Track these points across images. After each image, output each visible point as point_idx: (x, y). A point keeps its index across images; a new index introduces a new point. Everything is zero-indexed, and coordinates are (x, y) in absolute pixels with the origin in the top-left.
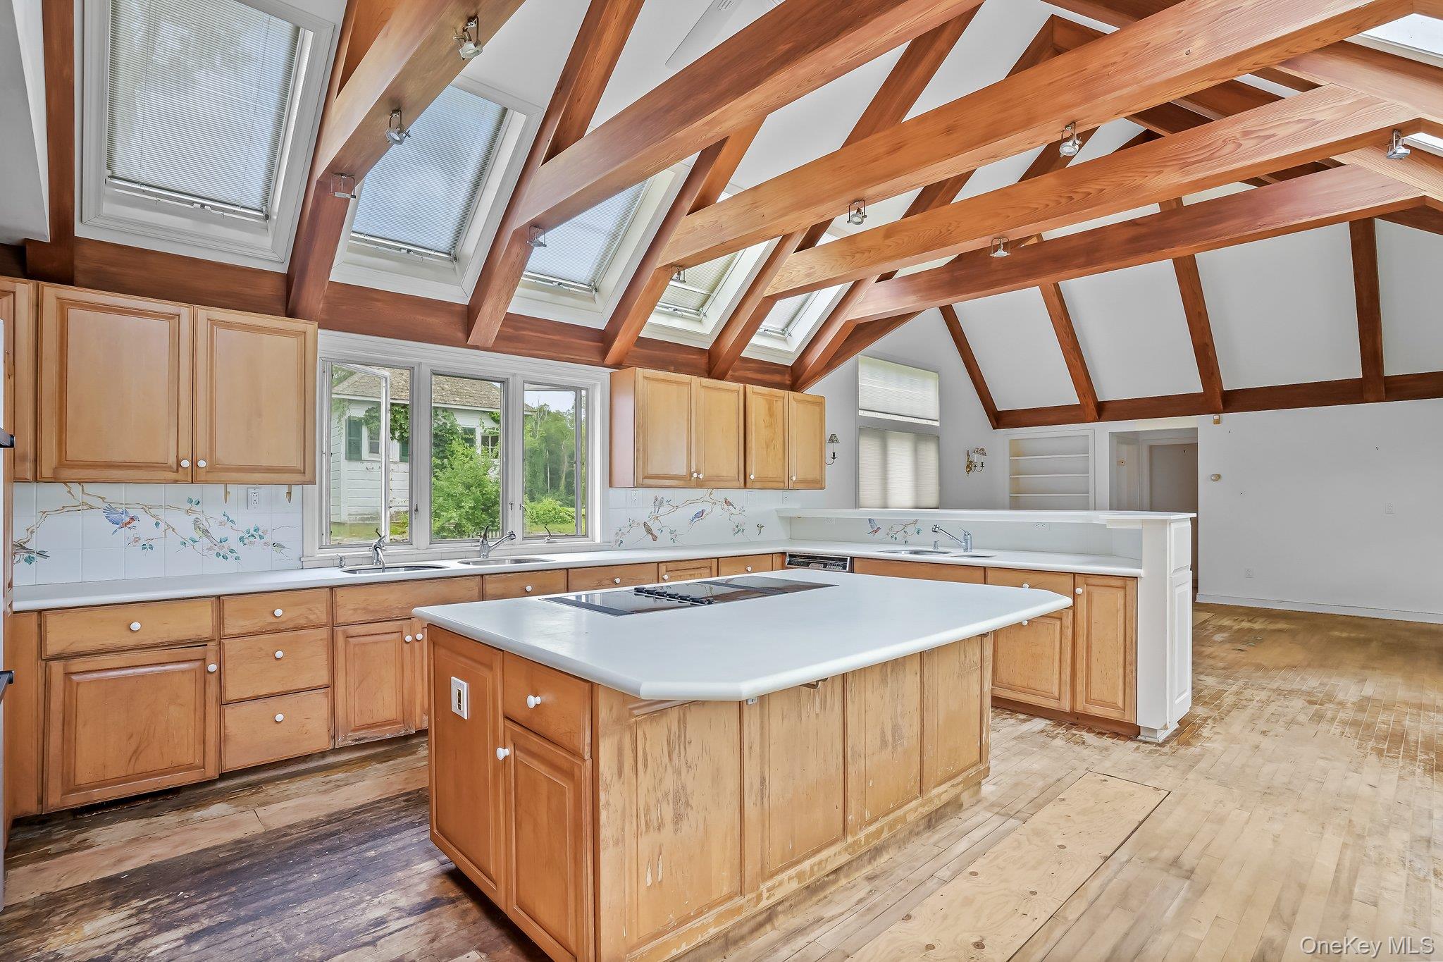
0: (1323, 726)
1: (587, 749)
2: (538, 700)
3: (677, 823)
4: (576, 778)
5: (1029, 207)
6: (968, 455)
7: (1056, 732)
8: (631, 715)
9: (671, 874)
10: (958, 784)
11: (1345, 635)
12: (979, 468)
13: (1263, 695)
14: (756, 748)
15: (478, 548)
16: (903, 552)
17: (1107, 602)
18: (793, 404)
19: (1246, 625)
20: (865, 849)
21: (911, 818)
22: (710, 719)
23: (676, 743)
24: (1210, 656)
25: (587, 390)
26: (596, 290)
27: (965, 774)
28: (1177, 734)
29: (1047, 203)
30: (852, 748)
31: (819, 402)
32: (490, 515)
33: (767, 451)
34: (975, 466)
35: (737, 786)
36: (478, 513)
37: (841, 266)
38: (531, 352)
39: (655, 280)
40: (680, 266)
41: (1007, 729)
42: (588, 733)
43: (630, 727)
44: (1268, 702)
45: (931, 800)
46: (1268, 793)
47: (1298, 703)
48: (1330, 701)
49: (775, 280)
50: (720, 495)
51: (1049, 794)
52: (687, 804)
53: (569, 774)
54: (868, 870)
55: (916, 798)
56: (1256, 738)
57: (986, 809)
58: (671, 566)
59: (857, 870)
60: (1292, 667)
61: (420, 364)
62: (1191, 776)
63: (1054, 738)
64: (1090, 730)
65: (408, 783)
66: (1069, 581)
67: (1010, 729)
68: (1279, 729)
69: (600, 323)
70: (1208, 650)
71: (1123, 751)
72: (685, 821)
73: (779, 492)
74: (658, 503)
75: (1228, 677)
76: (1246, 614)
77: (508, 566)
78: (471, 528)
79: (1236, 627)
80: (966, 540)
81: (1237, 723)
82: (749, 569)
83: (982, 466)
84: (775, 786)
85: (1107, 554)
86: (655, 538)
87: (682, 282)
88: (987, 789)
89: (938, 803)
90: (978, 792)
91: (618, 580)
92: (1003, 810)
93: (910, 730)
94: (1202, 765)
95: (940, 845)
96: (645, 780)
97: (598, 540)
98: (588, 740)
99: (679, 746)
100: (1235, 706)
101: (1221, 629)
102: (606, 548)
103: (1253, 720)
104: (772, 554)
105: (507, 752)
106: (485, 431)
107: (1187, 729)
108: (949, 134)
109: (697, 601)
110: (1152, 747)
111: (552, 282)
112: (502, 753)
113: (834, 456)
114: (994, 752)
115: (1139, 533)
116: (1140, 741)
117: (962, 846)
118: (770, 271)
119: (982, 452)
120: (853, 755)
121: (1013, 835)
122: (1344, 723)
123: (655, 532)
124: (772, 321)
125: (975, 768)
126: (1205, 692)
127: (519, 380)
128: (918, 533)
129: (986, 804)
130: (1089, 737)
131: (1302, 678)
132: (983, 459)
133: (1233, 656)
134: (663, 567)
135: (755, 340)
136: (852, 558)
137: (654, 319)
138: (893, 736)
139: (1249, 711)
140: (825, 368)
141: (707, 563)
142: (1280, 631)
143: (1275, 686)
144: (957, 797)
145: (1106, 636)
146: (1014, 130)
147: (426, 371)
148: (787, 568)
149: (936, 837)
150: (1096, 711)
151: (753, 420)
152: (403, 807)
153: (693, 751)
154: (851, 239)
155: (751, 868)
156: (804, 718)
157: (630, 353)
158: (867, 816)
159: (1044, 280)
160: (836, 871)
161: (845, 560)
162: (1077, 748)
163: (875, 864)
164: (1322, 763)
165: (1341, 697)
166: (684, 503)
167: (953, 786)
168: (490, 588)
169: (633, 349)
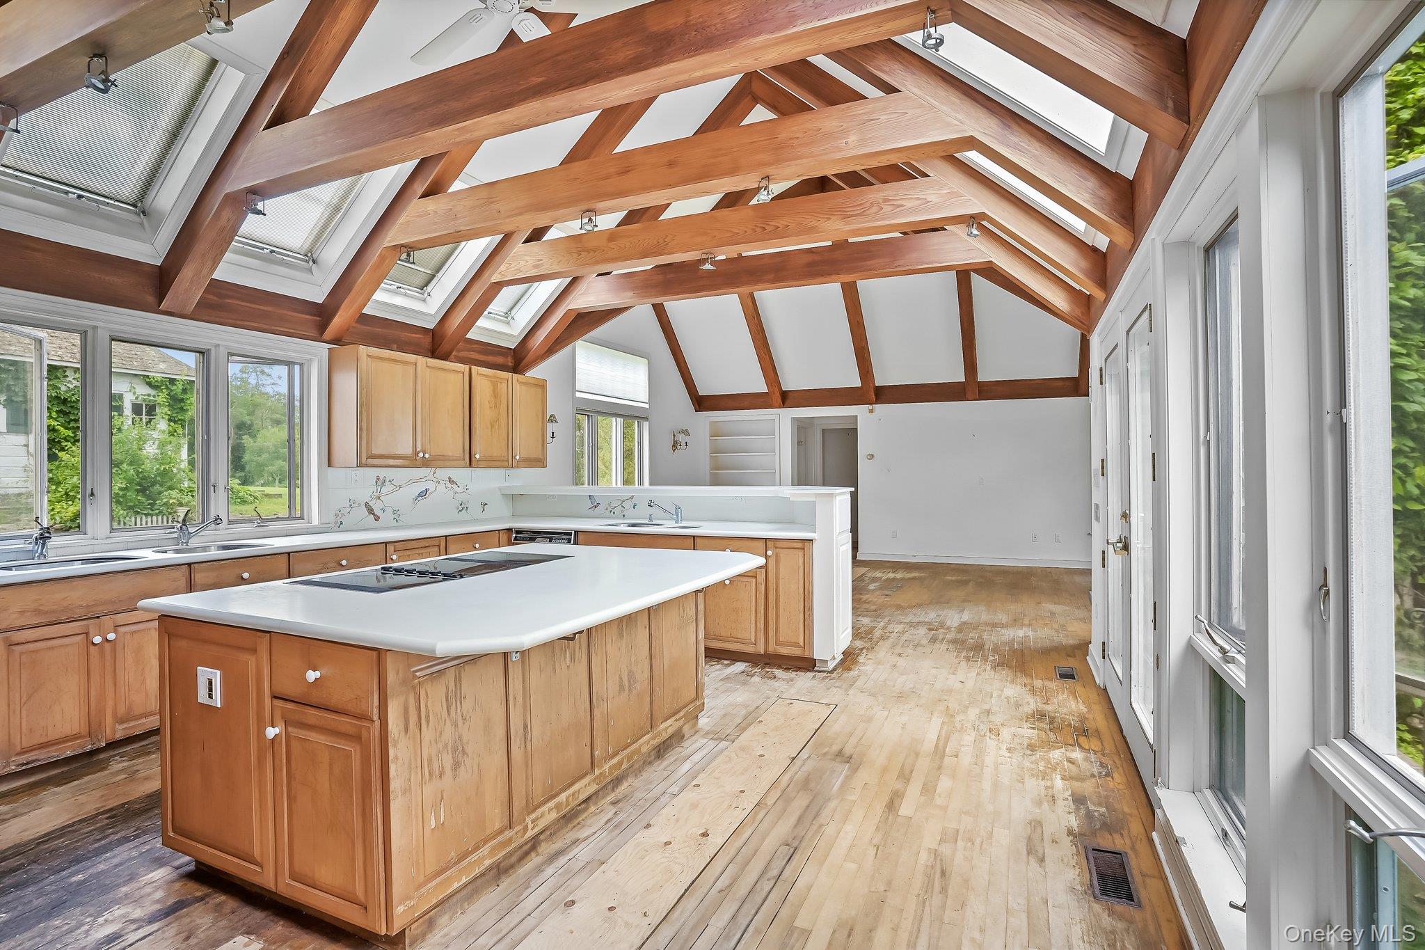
0: (937, 645)
1: (376, 711)
2: (318, 674)
3: (455, 770)
4: (363, 739)
5: (732, 231)
6: (674, 435)
7: (753, 672)
8: (415, 677)
9: (452, 815)
10: (680, 719)
11: (954, 578)
12: (683, 447)
13: (899, 628)
14: (520, 698)
15: (176, 535)
16: (622, 525)
17: (790, 560)
18: (517, 387)
19: (891, 575)
20: (609, 779)
21: (644, 749)
22: (482, 676)
23: (454, 699)
24: (866, 602)
25: (301, 365)
26: (314, 262)
27: (686, 709)
28: (842, 662)
29: (746, 229)
30: (597, 693)
31: (541, 385)
32: (149, 498)
33: (492, 431)
34: (680, 445)
35: (505, 733)
36: (131, 494)
37: (567, 262)
38: (238, 322)
39: (382, 258)
40: (410, 248)
41: (715, 674)
42: (376, 697)
43: (414, 687)
44: (903, 632)
45: (659, 734)
46: (901, 697)
47: (922, 631)
48: (942, 628)
49: (502, 268)
50: (443, 473)
51: (751, 718)
52: (464, 752)
53: (356, 738)
54: (612, 797)
55: (648, 733)
56: (895, 659)
57: (704, 736)
58: (399, 546)
59: (603, 797)
60: (920, 605)
61: (95, 328)
62: (851, 692)
63: (752, 676)
64: (779, 667)
65: (106, 801)
66: (761, 544)
67: (718, 673)
68: (910, 651)
69: (319, 296)
70: (865, 597)
71: (804, 680)
72: (462, 768)
73: (503, 470)
74: (380, 482)
75: (877, 617)
76: (892, 567)
77: (214, 554)
78: (122, 512)
79: (884, 578)
80: (677, 512)
81: (882, 651)
82: (477, 546)
83: (686, 445)
84: (536, 732)
85: (791, 522)
86: (377, 518)
87: (411, 263)
88: (703, 722)
89: (665, 736)
90: (695, 724)
91: (344, 563)
92: (717, 735)
93: (642, 675)
94: (858, 683)
95: (668, 769)
96: (428, 734)
97: (315, 521)
98: (376, 702)
99: (456, 701)
100: (882, 638)
101: (874, 580)
102: (326, 530)
103: (893, 647)
104: (499, 530)
105: (277, 730)
106: (137, 398)
107: (849, 658)
108: (671, 168)
109: (448, 576)
110: (825, 674)
111: (263, 249)
112: (271, 732)
113: (553, 435)
114: (706, 692)
115: (813, 504)
116: (816, 671)
117: (687, 766)
118: (497, 259)
119: (686, 433)
120: (597, 699)
121: (725, 753)
122: (950, 642)
123: (377, 512)
124: (498, 305)
125: (693, 705)
126: (862, 630)
127: (223, 353)
128: (634, 507)
129: (702, 733)
130: (779, 673)
131: (926, 613)
132: (687, 439)
133: (882, 600)
134: (391, 548)
135: (482, 322)
136: (577, 532)
137: (379, 296)
138: (629, 681)
139: (891, 640)
140: (546, 352)
141: (436, 542)
142: (913, 578)
143: (907, 620)
144: (680, 729)
145: (789, 589)
146: (722, 175)
147: (103, 336)
148: (513, 544)
149: (665, 763)
150: (784, 650)
151: (478, 402)
152: (107, 825)
153: (468, 705)
154: (576, 238)
155: (518, 803)
156: (558, 671)
157: (351, 330)
158: (610, 750)
159: (741, 290)
160: (586, 801)
161: (570, 534)
162: (771, 682)
163: (617, 791)
164: (934, 671)
165: (948, 624)
166: (408, 481)
167: (676, 720)
168: (199, 578)
169: (354, 324)
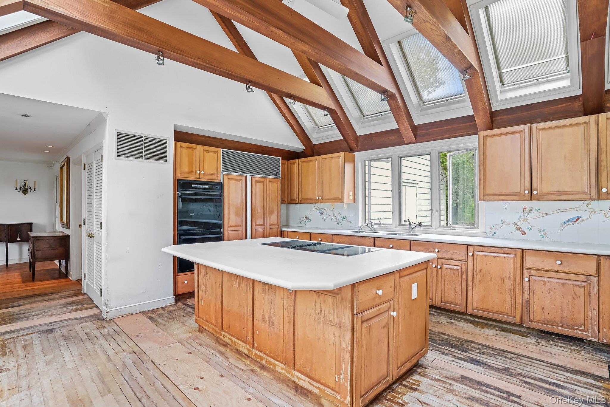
74: (527, 210)
86: (524, 233)
158: (256, 345)
166: (554, 211)
168: (377, 243)
